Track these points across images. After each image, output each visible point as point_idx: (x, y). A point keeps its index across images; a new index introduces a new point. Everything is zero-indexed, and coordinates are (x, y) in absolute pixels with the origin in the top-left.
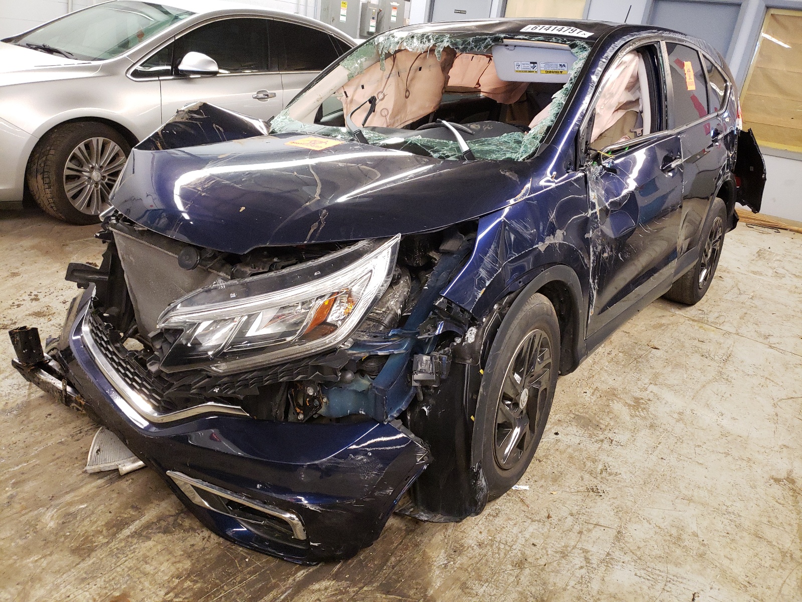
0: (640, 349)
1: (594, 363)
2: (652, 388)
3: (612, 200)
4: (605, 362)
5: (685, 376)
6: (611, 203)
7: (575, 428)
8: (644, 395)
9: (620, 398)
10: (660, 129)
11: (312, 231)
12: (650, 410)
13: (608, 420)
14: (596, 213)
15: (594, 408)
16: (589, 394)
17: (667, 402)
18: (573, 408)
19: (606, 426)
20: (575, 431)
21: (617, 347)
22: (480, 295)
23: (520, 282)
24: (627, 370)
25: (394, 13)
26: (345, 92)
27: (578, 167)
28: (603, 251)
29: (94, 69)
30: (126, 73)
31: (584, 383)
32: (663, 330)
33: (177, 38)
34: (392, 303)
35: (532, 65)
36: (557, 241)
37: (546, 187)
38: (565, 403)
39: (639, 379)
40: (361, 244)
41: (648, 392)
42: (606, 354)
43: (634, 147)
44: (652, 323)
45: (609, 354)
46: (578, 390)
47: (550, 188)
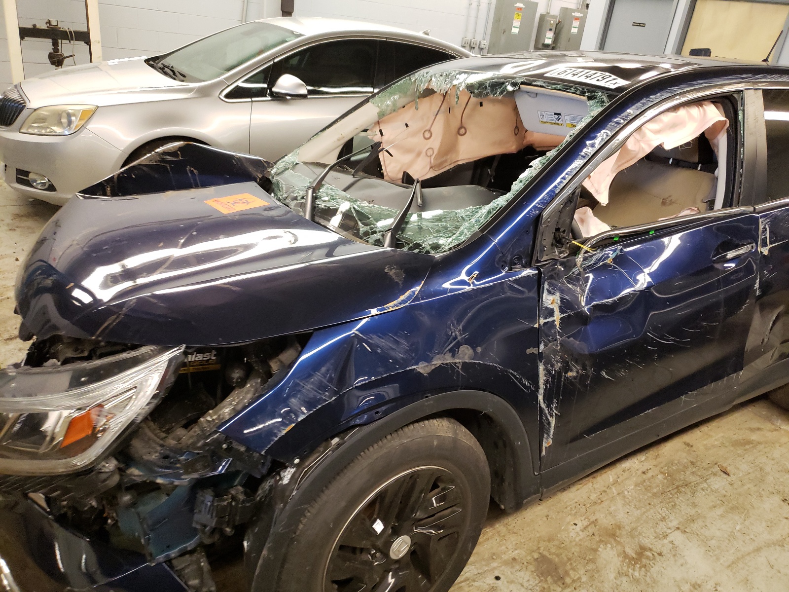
0: (693, 473)
1: (615, 482)
2: (677, 537)
3: (598, 302)
4: (630, 486)
5: (738, 528)
6: (595, 307)
7: (528, 573)
8: (658, 546)
9: (619, 543)
10: (731, 206)
11: (106, 325)
12: (652, 570)
13: (582, 571)
14: (554, 321)
15: (573, 550)
16: (578, 528)
17: (686, 563)
18: (542, 545)
19: (574, 581)
20: (526, 579)
21: (662, 465)
22: (284, 432)
23: (377, 413)
24: (655, 501)
25: (576, 23)
26: (381, 131)
27: (533, 262)
28: (566, 368)
29: (190, 90)
30: (220, 94)
31: (583, 510)
32: (745, 450)
33: (276, 60)
34: (227, 410)
35: (556, 116)
36: (457, 361)
37: (452, 290)
38: (538, 535)
39: (663, 519)
40: (145, 350)
41: (665, 541)
42: (639, 472)
43: (668, 230)
44: (735, 437)
45: (644, 473)
46: (569, 518)
47: (460, 292)
